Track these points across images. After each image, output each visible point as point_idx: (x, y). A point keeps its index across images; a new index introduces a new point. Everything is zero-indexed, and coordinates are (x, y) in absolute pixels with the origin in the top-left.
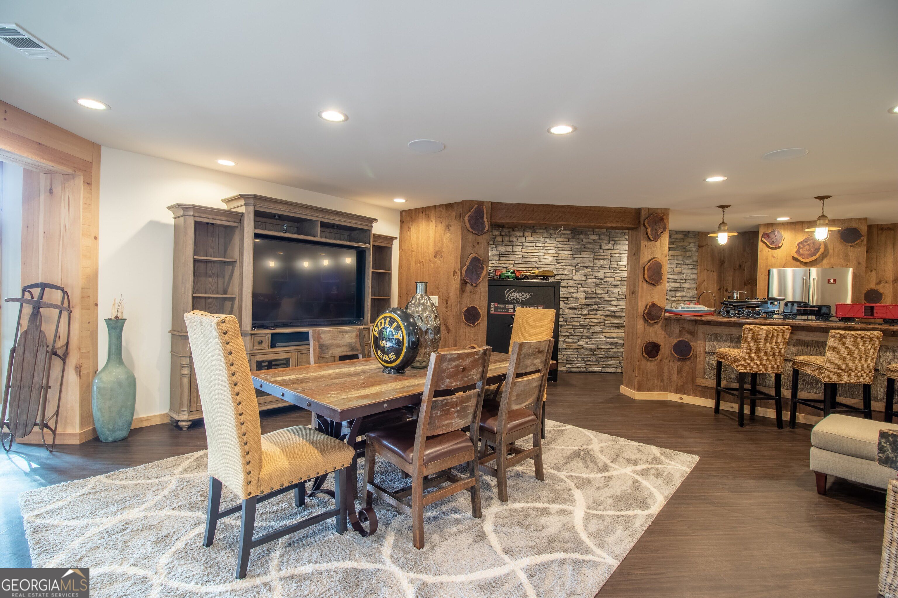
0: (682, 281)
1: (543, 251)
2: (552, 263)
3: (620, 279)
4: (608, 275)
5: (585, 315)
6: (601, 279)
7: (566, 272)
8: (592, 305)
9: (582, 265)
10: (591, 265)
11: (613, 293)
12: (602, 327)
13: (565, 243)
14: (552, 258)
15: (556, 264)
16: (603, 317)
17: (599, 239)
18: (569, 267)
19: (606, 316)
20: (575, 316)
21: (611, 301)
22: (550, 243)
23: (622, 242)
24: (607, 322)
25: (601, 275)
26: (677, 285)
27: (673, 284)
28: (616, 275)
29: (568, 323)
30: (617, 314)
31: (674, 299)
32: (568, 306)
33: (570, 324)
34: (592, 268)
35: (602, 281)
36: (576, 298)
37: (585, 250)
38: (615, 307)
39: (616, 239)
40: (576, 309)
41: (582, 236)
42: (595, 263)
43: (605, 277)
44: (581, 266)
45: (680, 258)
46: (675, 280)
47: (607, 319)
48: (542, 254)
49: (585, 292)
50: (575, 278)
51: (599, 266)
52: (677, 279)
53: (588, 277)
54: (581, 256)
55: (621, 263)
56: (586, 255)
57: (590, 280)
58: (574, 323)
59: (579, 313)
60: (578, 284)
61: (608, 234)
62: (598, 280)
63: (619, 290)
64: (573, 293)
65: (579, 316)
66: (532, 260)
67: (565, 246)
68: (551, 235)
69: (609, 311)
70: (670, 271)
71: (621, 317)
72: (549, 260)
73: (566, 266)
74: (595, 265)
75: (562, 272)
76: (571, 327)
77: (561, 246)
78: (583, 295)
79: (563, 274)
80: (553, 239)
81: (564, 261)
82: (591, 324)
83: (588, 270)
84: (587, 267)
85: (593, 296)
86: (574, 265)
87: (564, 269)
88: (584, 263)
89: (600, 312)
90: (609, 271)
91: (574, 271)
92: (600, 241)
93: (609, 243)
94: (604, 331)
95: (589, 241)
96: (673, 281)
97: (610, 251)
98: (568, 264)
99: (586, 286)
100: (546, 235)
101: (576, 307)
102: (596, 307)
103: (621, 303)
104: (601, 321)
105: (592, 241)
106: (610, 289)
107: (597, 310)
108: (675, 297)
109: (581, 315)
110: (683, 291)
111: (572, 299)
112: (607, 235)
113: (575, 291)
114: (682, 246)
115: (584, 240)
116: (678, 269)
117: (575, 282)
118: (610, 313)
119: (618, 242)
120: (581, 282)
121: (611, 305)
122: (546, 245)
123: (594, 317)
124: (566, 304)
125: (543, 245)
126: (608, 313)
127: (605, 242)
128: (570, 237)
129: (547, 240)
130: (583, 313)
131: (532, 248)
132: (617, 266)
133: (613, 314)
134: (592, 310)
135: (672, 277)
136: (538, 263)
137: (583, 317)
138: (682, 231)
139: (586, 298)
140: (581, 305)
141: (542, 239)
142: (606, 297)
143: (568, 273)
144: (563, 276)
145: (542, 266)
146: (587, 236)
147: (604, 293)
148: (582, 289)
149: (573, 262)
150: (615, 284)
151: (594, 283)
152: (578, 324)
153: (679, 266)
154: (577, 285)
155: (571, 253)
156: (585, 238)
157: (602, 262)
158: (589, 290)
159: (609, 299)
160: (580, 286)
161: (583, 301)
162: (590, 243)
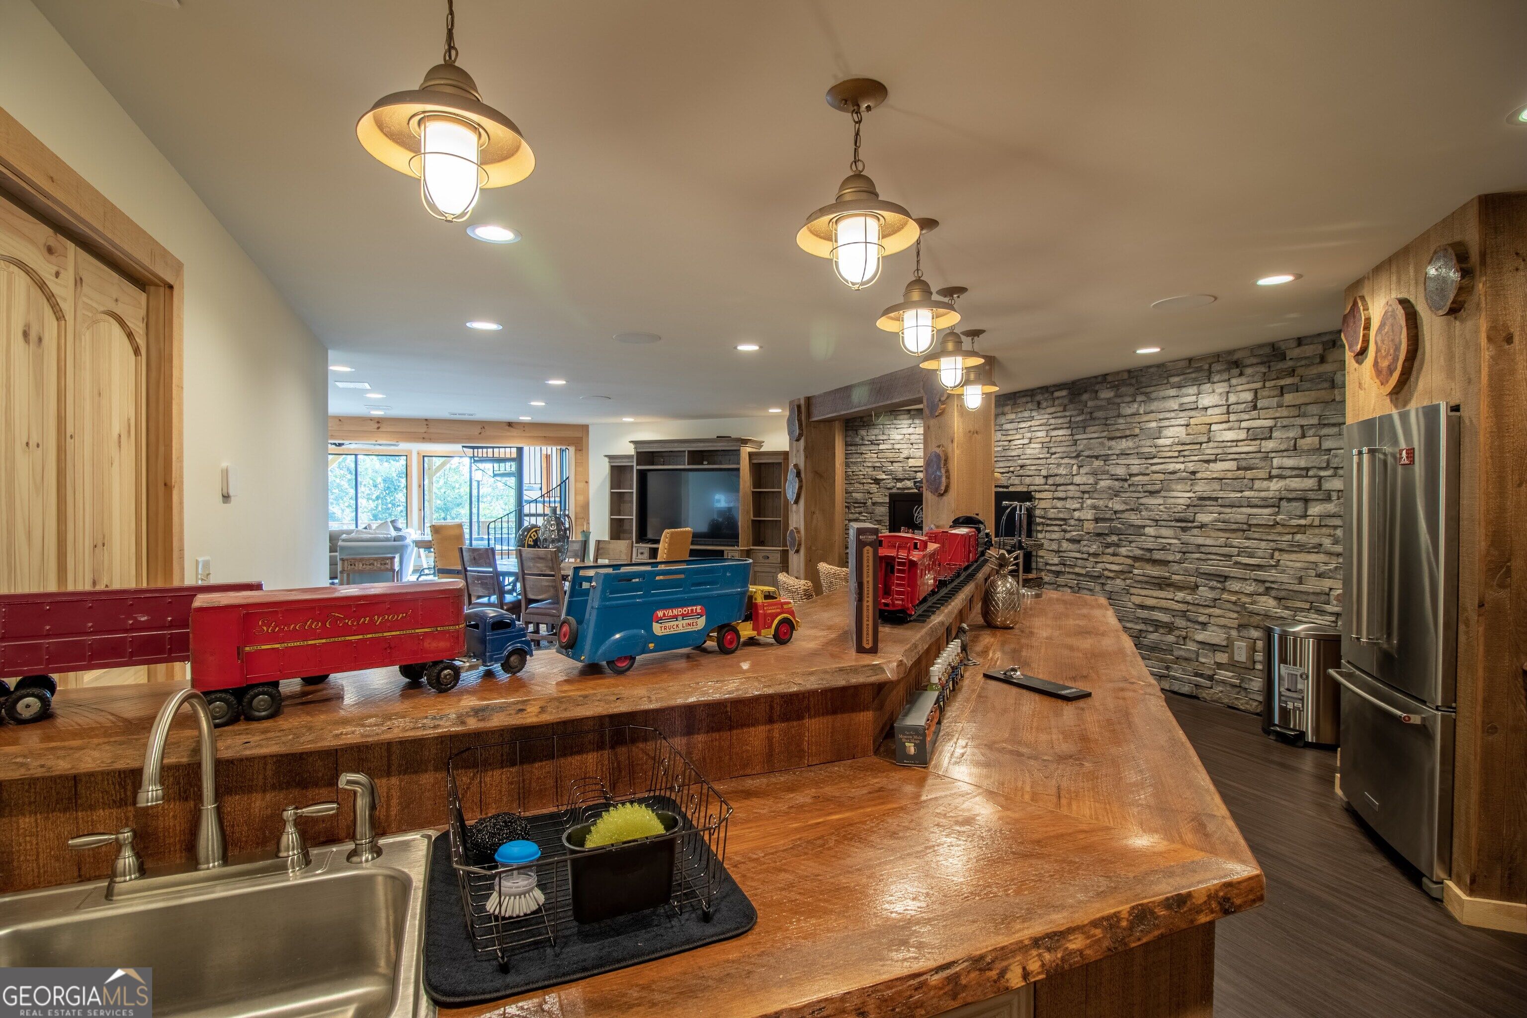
0: (1322, 473)
1: (1029, 435)
2: (1041, 456)
3: (1162, 477)
4: (1135, 469)
5: (1095, 555)
6: (1126, 480)
7: (1062, 471)
8: (1107, 535)
9: (1086, 453)
10: (1102, 453)
11: (1146, 509)
12: (1128, 582)
13: (1059, 414)
14: (1040, 446)
15: (1048, 455)
16: (1130, 561)
17: (1116, 396)
18: (1066, 461)
19: (1136, 559)
20: (1078, 555)
21: (1144, 527)
22: (1040, 418)
23: (1162, 394)
24: (1136, 571)
25: (1121, 471)
26: (1310, 483)
27: (1296, 483)
28: (1154, 468)
29: (1067, 570)
30: (1157, 555)
31: (1302, 522)
32: (1068, 536)
33: (1071, 570)
34: (1106, 458)
35: (1126, 485)
36: (1079, 520)
37: (1092, 422)
38: (1152, 539)
39: (1148, 390)
40: (1079, 542)
41: (1085, 397)
42: (1110, 448)
43: (1131, 475)
44: (1088, 457)
45: (1314, 409)
46: (1303, 473)
47: (1137, 565)
48: (1026, 441)
49: (1094, 507)
50: (1077, 480)
51: (1118, 452)
52: (1307, 469)
53: (1099, 477)
54: (1085, 436)
55: (1161, 442)
56: (1093, 432)
57: (1102, 484)
58: (1077, 570)
59: (1085, 549)
60: (1083, 492)
61: (1134, 381)
62: (1116, 483)
63: (1161, 501)
64: (1074, 510)
65: (1085, 556)
66: (1014, 453)
67: (1060, 421)
68: (1039, 403)
69: (1143, 549)
70: (1283, 447)
71: (1165, 563)
72: (1037, 451)
73: (1062, 458)
74: (1110, 452)
75: (1056, 471)
76: (1074, 577)
77: (1052, 421)
78: (1089, 515)
79: (1056, 475)
80: (1043, 412)
81: (1059, 450)
82: (1106, 573)
83: (1097, 463)
84: (1097, 457)
85: (1107, 516)
86: (1074, 455)
87: (1059, 465)
88: (1090, 449)
89: (1123, 551)
90: (1137, 462)
91: (1075, 467)
92: (1118, 400)
93: (1135, 401)
94: (1132, 591)
95: (1099, 403)
96: (1294, 473)
97: (1137, 419)
98: (1065, 455)
99: (1096, 496)
100: (1030, 406)
101: (1078, 538)
102: (1115, 538)
103: (1164, 532)
104: (1126, 568)
105: (1104, 403)
106: (1142, 501)
107: (1118, 546)
108: (1305, 516)
109: (1089, 554)
110: (1328, 499)
111: (1072, 522)
112: (1131, 384)
113: (1078, 506)
114: (1320, 376)
115: (1090, 404)
116: (1308, 440)
117: (1077, 488)
118: (1141, 552)
119: (1154, 395)
120: (1087, 488)
121: (1144, 535)
122: (1033, 423)
123: (1112, 559)
124: (1065, 531)
125: (1029, 424)
126: (1138, 552)
127: (1129, 399)
128: (1066, 401)
129: (1034, 414)
130: (1092, 551)
131: (1014, 432)
132: (1153, 450)
133: (1148, 555)
134: (1108, 545)
135: (1289, 462)
136: (1022, 457)
137: (1091, 559)
138: (1319, 335)
139: (1097, 520)
140: (1089, 533)
141: (1026, 414)
142: (1134, 519)
143: (1064, 473)
144: (1058, 478)
145: (1028, 462)
146: (1094, 395)
147: (1127, 510)
148: (1089, 502)
149: (1073, 449)
150: (1149, 488)
151: (1110, 488)
152: (1083, 572)
153: (1311, 432)
154: (1078, 494)
155: (1068, 432)
156: (1091, 399)
157: (1124, 444)
158: (1101, 503)
159: (1139, 522)
160: (1086, 496)
161: (1090, 526)
162: (1099, 408)
